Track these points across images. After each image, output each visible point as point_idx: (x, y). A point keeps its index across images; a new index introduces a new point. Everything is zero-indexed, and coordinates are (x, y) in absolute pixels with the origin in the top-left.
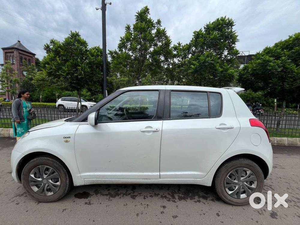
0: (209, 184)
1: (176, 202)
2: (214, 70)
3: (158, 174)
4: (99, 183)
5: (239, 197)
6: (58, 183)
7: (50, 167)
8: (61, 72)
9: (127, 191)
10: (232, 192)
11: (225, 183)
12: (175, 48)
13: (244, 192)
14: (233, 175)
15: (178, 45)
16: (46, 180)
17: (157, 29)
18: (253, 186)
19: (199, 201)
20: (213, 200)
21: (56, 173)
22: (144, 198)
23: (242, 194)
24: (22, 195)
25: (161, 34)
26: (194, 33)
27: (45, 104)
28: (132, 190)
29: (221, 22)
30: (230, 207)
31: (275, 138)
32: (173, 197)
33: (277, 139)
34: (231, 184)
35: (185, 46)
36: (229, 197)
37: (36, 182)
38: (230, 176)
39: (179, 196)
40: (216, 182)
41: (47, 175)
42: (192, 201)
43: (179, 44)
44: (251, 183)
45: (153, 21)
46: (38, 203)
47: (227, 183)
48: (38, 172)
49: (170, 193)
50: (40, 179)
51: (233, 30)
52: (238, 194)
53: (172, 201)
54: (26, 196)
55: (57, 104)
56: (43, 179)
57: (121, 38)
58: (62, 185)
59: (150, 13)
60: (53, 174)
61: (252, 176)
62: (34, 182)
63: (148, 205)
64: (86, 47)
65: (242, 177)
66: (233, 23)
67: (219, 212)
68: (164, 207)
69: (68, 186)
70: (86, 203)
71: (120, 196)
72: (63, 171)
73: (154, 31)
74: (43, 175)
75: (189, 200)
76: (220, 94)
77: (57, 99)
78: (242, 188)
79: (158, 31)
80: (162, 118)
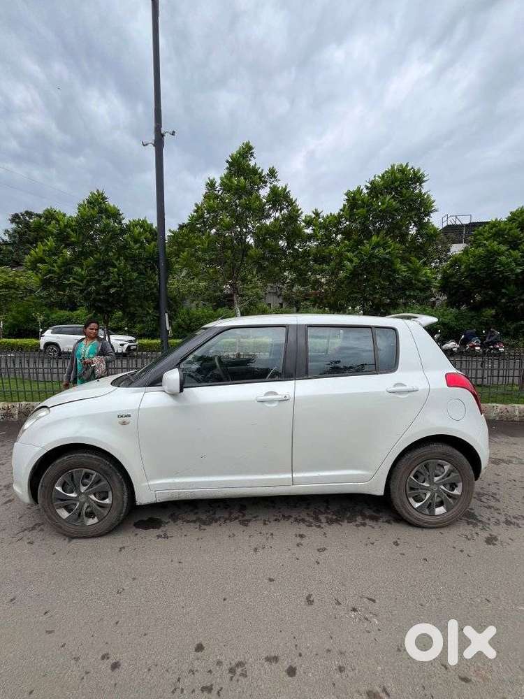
0: (380, 491)
1: (322, 528)
2: (391, 271)
3: (290, 476)
4: (183, 497)
5: (432, 513)
6: (107, 501)
7: (93, 472)
8: (74, 279)
9: (231, 513)
10: (419, 504)
11: (408, 489)
12: (309, 223)
13: (441, 504)
14: (421, 473)
15: (314, 216)
16: (83, 495)
17: (271, 188)
18: (457, 492)
19: (364, 525)
20: (388, 522)
21: (103, 483)
22: (265, 524)
23: (437, 506)
24: (33, 528)
25: (280, 198)
26: (346, 194)
27: (13, 341)
28: (240, 511)
29: (399, 176)
30: (418, 531)
31: (516, 405)
32: (318, 520)
33: (518, 407)
34: (417, 489)
35: (328, 217)
36: (416, 514)
37: (65, 500)
38: (416, 476)
39: (327, 518)
40: (391, 488)
41: (87, 487)
42: (351, 524)
43: (317, 214)
44: (453, 486)
45: (262, 171)
46: (70, 541)
47: (412, 489)
48: (70, 479)
49: (312, 513)
50: (73, 495)
51: (423, 191)
52: (430, 506)
53: (316, 526)
54: (42, 530)
55: (43, 341)
56: (80, 494)
57: (196, 205)
58: (115, 504)
59: (255, 155)
60: (99, 485)
61: (453, 475)
62: (62, 500)
63: (272, 534)
64: (120, 223)
65: (436, 476)
66: (424, 177)
67: (399, 539)
68: (302, 536)
69: (125, 505)
70: (159, 536)
71: (219, 523)
72: (117, 478)
73: (264, 192)
74: (79, 486)
75: (345, 524)
76: (394, 329)
77: (41, 330)
78: (438, 496)
79: (274, 191)
80: (294, 375)
